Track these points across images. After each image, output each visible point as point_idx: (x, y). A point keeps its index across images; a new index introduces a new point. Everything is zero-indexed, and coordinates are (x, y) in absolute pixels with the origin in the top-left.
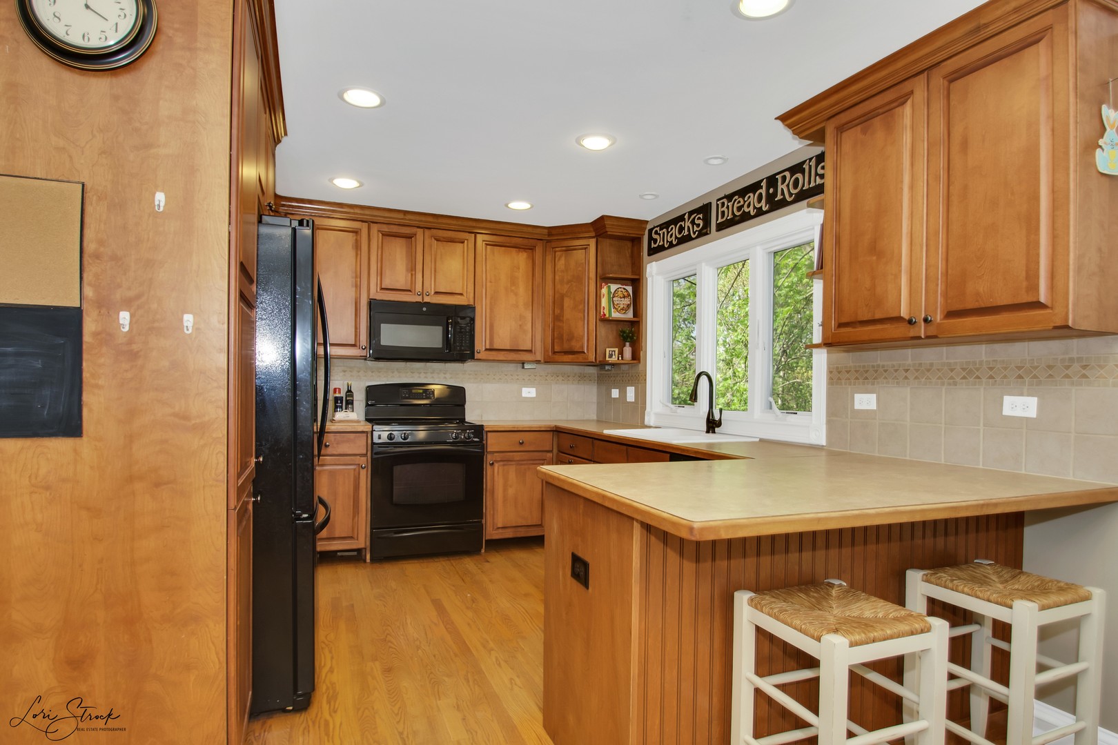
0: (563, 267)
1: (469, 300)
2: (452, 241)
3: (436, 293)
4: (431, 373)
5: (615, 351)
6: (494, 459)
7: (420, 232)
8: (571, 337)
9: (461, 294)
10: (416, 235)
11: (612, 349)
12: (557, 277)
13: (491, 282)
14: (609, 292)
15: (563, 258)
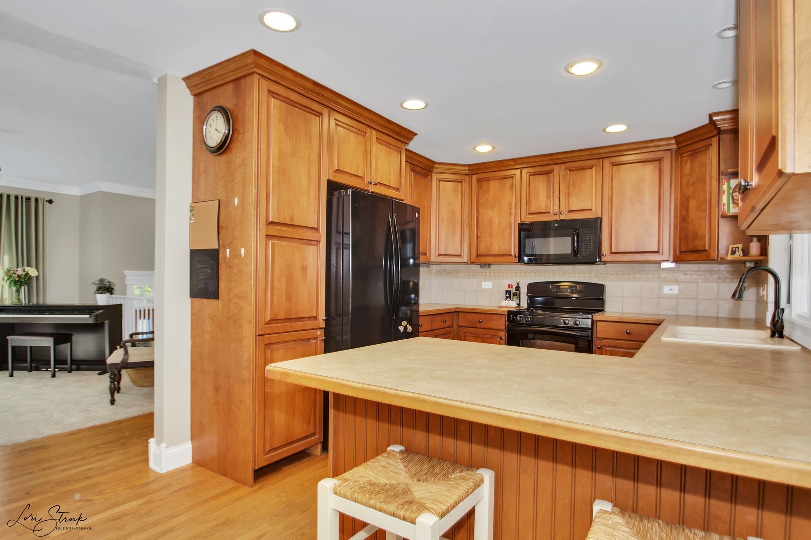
0: (689, 171)
1: (596, 214)
2: (583, 169)
3: (570, 212)
4: (578, 274)
5: (739, 248)
6: (603, 344)
7: (556, 168)
8: (696, 236)
9: (591, 210)
10: (553, 170)
11: (736, 246)
12: (684, 182)
13: (616, 196)
14: (729, 188)
15: (689, 163)
